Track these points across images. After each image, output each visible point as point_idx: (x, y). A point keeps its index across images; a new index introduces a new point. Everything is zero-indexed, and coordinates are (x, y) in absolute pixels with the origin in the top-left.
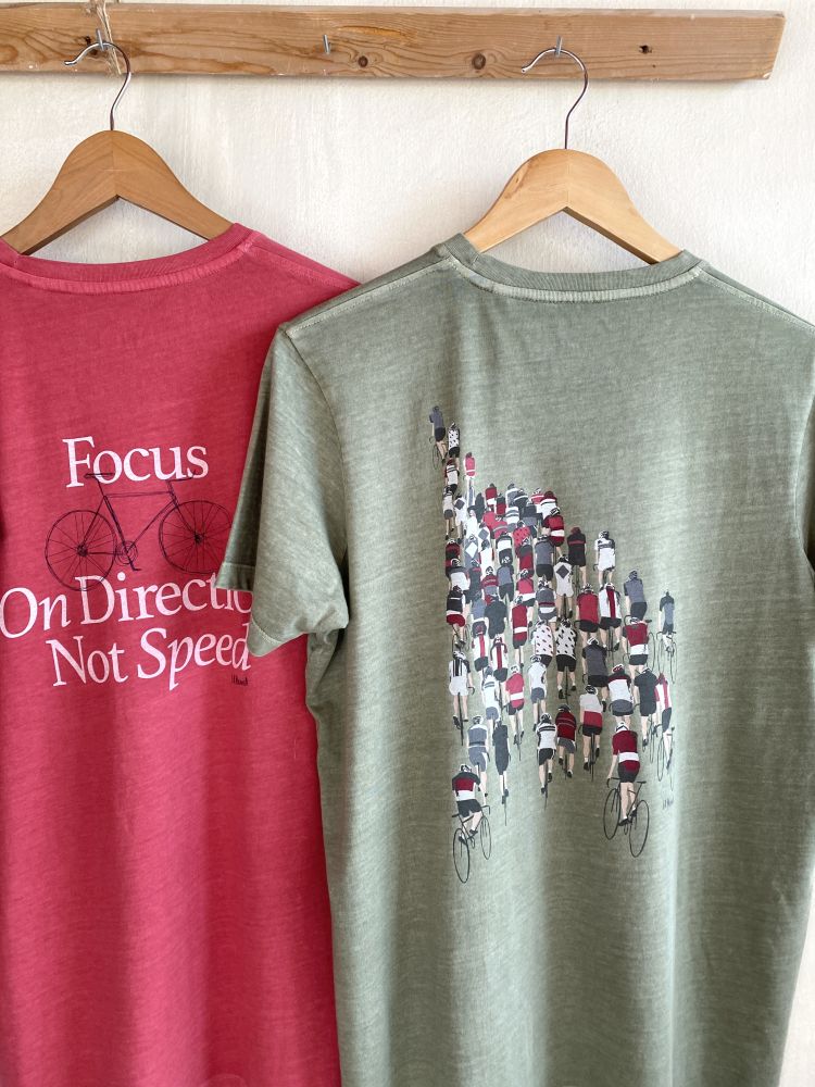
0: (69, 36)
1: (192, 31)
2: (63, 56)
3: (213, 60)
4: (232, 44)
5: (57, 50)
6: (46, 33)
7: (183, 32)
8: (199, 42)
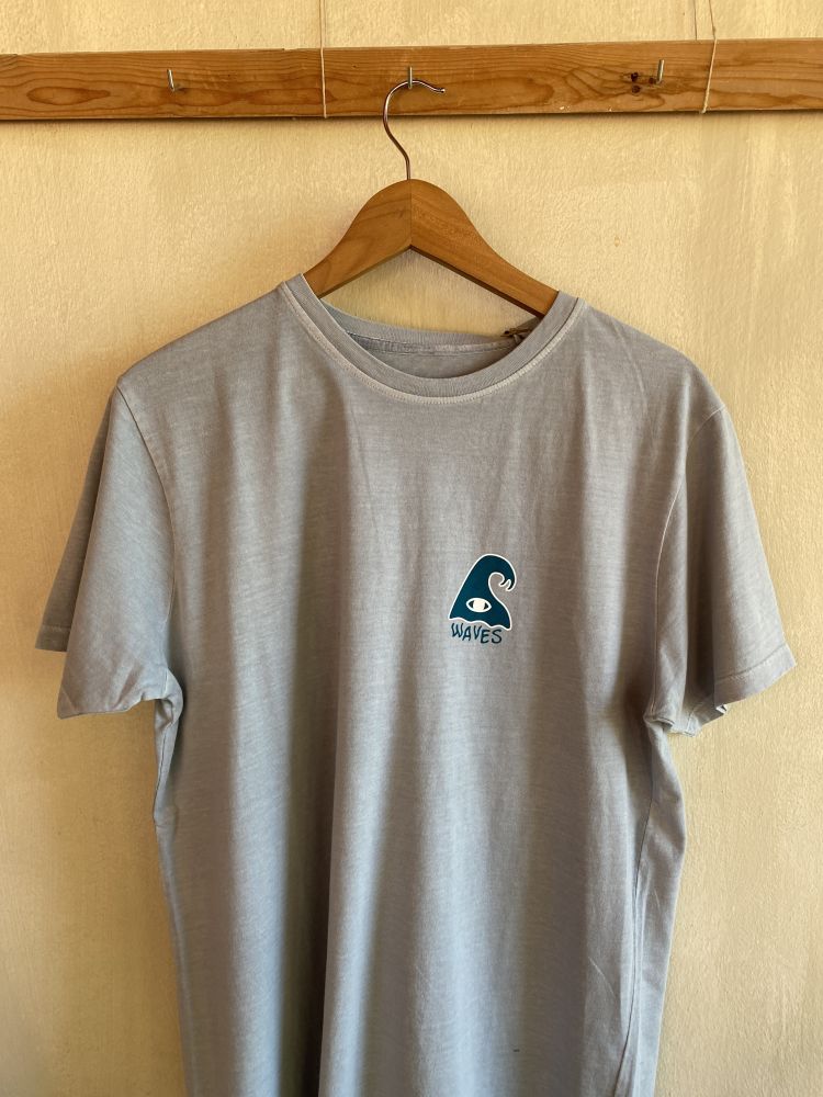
0: (616, 73)
1: (752, 63)
2: (601, 95)
3: (767, 95)
4: (794, 76)
5: (597, 89)
6: (591, 71)
7: (743, 65)
8: (755, 75)
